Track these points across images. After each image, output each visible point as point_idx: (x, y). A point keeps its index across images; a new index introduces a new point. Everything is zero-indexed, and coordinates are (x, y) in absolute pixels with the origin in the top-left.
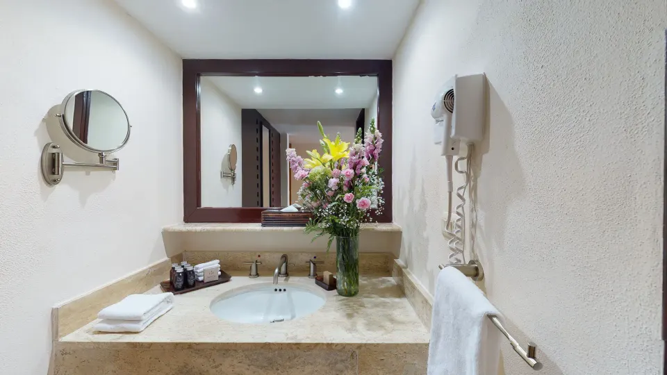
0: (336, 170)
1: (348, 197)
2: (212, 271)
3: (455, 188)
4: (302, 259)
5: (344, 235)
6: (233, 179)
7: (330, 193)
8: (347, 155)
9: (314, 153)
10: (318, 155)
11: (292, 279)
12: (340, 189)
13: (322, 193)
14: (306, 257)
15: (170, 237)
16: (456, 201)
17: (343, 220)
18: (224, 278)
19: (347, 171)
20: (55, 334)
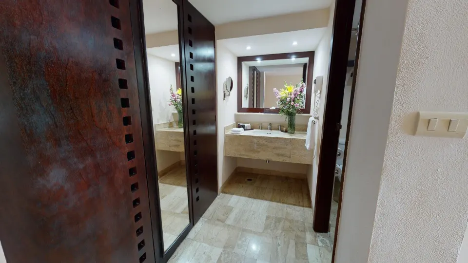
0: (289, 96)
1: (292, 103)
2: (249, 126)
3: (316, 100)
4: (276, 126)
5: (291, 115)
6: (247, 98)
7: (287, 103)
8: (293, 91)
9: (283, 90)
10: (284, 90)
11: (273, 131)
12: (290, 101)
13: (285, 103)
14: (277, 125)
15: (236, 116)
16: (316, 104)
17: (291, 110)
18: (252, 129)
19: (293, 96)
20: (225, 132)
